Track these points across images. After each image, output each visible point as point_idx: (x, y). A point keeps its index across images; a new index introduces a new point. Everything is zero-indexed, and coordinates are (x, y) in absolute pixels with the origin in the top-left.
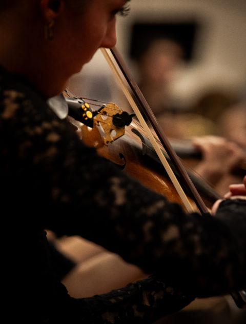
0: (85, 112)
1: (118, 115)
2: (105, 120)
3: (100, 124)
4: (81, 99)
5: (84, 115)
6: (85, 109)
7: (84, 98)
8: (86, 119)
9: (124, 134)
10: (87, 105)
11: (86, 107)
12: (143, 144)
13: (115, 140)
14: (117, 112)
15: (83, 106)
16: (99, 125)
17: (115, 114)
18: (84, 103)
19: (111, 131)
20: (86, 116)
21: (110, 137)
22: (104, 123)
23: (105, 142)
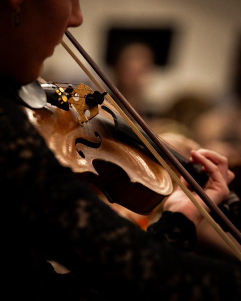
0: (60, 97)
1: (89, 95)
2: (78, 102)
3: (72, 105)
4: (53, 84)
5: (60, 99)
6: (60, 94)
7: (56, 83)
8: (62, 103)
9: (98, 113)
10: (61, 89)
11: (60, 91)
12: (114, 120)
13: (89, 120)
14: (89, 92)
15: (58, 91)
16: (72, 107)
17: (87, 95)
18: (58, 88)
19: (85, 111)
20: (62, 100)
21: (84, 117)
22: (77, 105)
23: (80, 123)
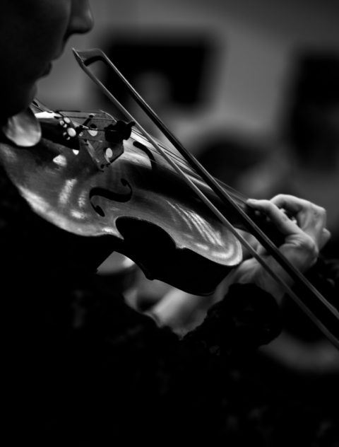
0: (66, 130)
1: (111, 127)
2: (95, 137)
3: (88, 142)
4: (57, 112)
5: (65, 134)
6: (66, 126)
7: (61, 111)
8: (69, 138)
9: (123, 152)
10: (66, 119)
11: (65, 123)
12: (152, 162)
13: (112, 161)
14: (110, 123)
15: (61, 122)
16: (87, 145)
17: (107, 126)
18: (63, 117)
19: (105, 150)
20: (68, 135)
21: (105, 159)
22: (94, 141)
23: (99, 167)
